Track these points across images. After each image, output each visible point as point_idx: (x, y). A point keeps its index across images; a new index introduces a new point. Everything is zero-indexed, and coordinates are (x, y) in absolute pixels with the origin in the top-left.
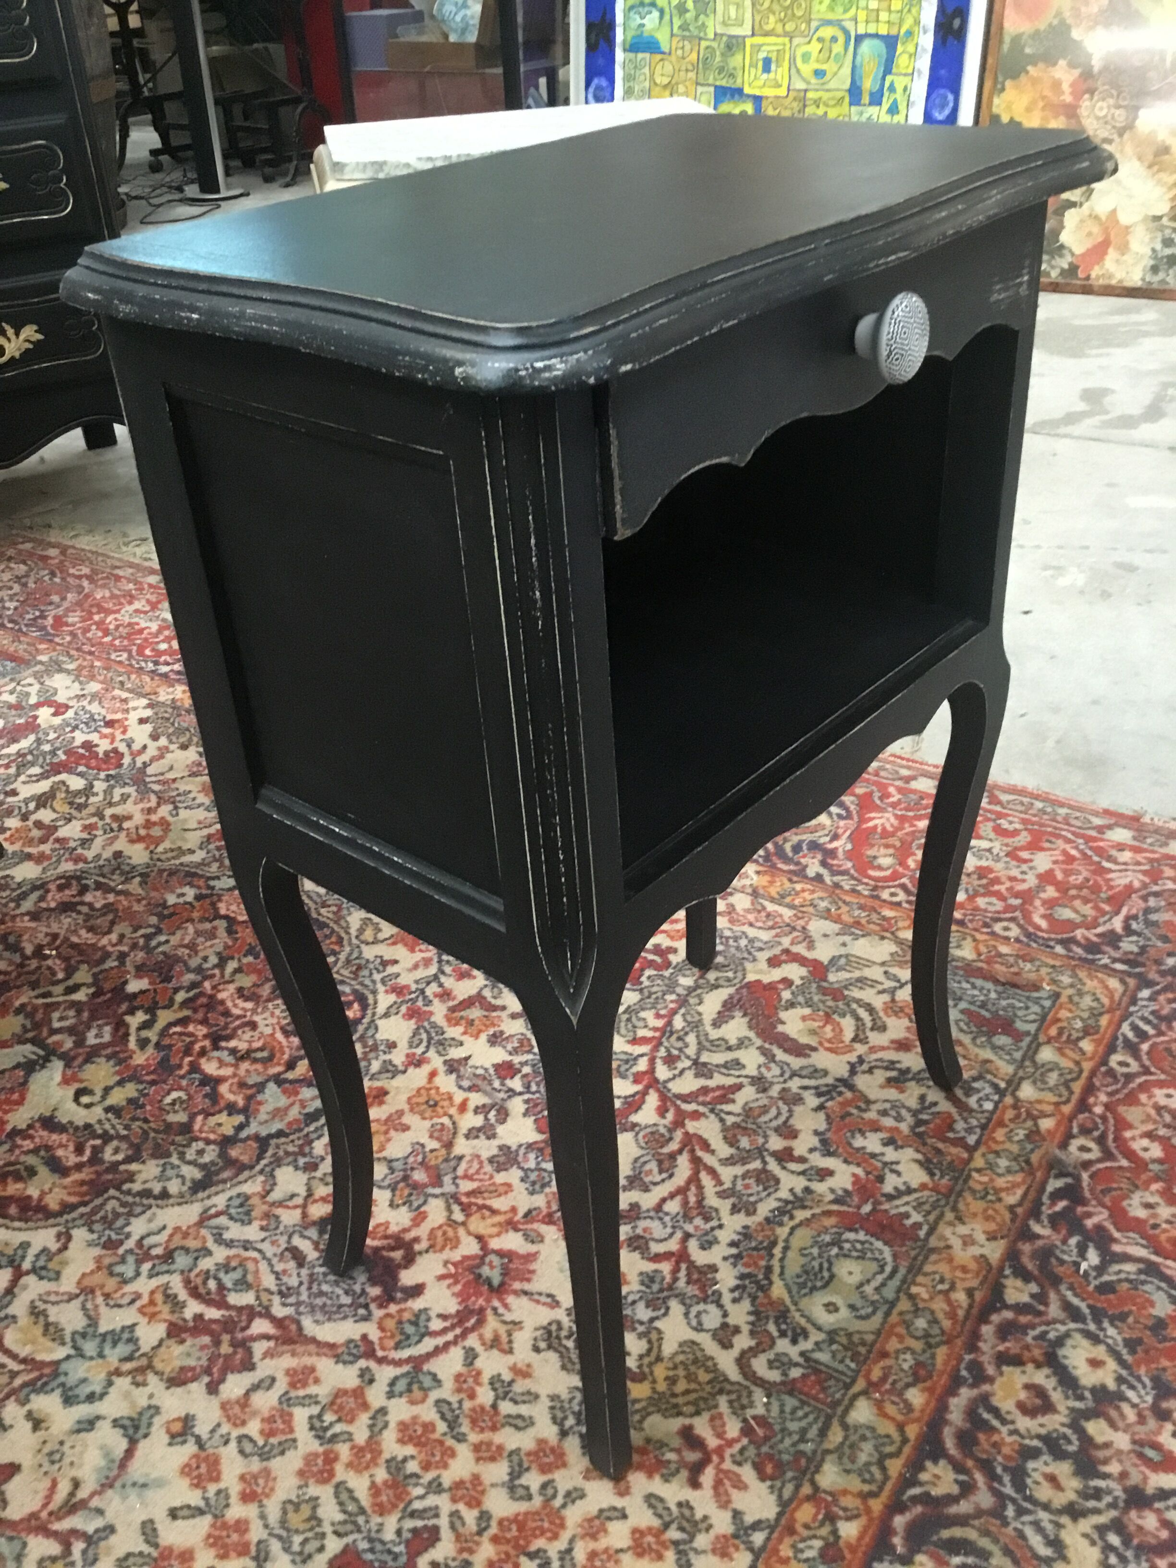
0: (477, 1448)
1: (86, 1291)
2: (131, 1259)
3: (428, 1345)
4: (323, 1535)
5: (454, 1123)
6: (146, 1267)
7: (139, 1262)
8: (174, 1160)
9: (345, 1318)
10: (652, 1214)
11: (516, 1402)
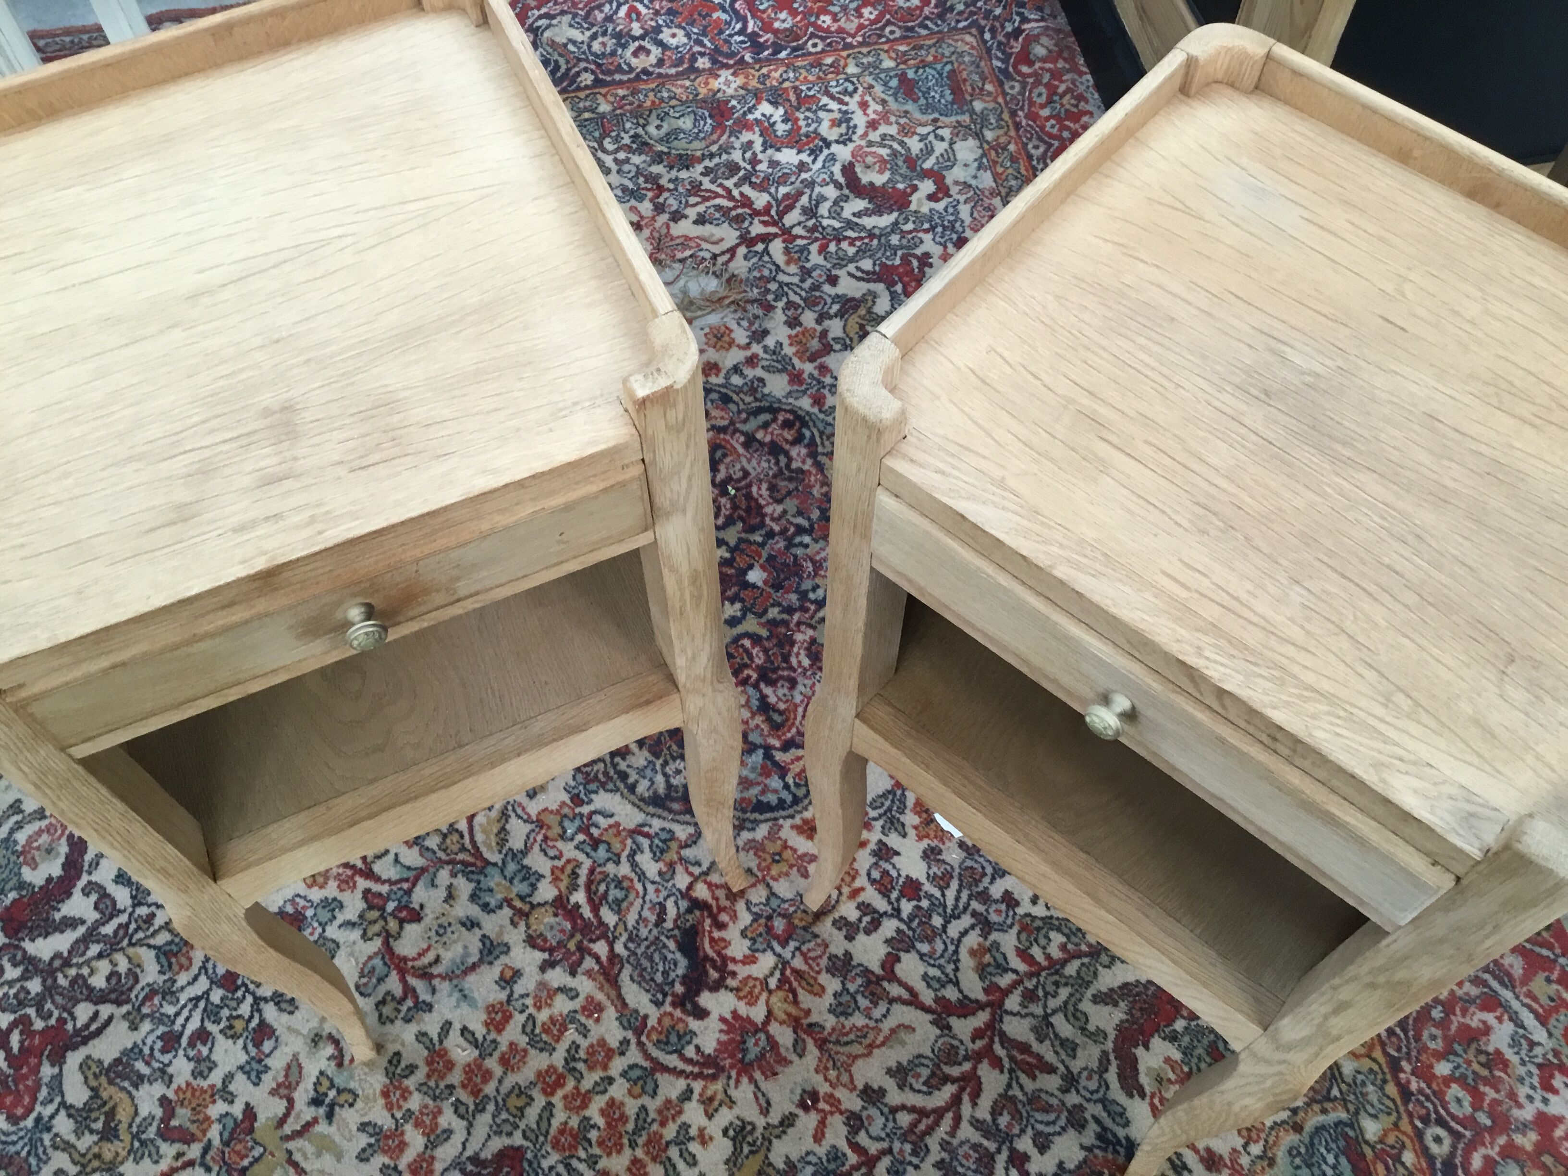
0: (635, 1161)
1: (540, 824)
2: (577, 822)
3: (673, 1061)
4: (517, 1127)
5: (837, 902)
6: (581, 837)
7: (580, 830)
8: (659, 763)
9: (648, 991)
10: (886, 1110)
11: (681, 1155)
